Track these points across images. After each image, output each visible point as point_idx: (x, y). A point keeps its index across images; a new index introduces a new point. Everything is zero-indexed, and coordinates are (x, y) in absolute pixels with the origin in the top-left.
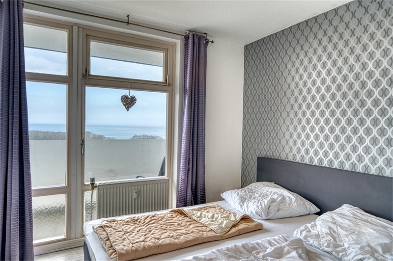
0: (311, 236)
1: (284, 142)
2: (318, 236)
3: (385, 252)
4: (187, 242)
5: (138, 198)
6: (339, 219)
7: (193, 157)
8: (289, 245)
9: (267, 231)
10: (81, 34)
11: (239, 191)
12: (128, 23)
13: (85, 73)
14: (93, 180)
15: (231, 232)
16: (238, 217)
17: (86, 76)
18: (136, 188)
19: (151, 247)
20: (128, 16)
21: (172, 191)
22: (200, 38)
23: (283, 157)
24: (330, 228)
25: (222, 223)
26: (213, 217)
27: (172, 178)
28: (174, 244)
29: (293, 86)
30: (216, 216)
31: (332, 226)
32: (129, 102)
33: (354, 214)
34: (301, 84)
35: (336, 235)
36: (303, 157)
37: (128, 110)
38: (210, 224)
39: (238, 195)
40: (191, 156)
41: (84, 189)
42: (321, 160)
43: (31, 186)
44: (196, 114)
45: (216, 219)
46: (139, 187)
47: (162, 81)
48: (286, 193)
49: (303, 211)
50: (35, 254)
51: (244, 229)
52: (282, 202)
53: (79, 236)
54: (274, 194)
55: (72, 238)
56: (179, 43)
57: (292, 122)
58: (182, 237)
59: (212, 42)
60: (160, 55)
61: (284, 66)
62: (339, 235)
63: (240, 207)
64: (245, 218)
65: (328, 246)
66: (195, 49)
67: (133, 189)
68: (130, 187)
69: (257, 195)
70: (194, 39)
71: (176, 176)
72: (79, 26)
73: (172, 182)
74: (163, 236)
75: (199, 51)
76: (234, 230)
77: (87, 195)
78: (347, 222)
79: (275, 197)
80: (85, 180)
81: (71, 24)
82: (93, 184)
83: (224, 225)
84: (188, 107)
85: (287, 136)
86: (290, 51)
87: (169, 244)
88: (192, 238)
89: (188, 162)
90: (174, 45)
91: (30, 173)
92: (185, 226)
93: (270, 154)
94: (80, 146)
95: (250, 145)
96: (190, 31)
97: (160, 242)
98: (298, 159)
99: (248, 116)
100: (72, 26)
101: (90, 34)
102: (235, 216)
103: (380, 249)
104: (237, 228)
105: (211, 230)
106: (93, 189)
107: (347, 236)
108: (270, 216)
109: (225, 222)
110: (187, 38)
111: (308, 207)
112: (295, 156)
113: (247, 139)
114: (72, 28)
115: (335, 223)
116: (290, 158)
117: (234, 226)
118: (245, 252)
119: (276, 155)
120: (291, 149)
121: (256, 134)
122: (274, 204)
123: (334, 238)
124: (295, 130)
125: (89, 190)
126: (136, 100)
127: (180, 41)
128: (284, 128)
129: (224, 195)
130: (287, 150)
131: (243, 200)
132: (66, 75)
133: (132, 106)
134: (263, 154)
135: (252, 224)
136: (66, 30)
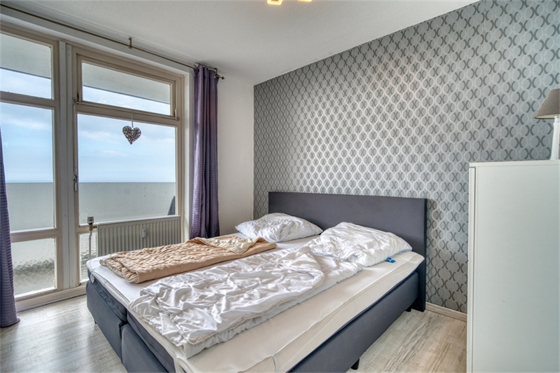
0: (317, 247)
1: (292, 176)
2: (322, 246)
3: (369, 248)
4: (208, 261)
5: (146, 237)
6: (338, 232)
7: (206, 193)
8: (300, 251)
9: (280, 249)
10: (70, 52)
11: (254, 222)
12: (131, 46)
13: (76, 98)
14: (91, 219)
15: (248, 251)
16: (254, 241)
17: (78, 101)
18: (144, 226)
19: (173, 266)
20: (130, 39)
21: (184, 231)
22: (210, 72)
23: (292, 190)
24: (331, 239)
25: (240, 245)
26: (230, 242)
27: (184, 217)
28: (196, 263)
29: (299, 124)
30: (233, 241)
31: (333, 237)
32: (132, 135)
33: (349, 227)
34: (305, 122)
35: (335, 243)
36: (308, 188)
37: (131, 143)
38: (228, 247)
39: (252, 225)
40: (204, 192)
41: (79, 230)
42: (323, 189)
43: (9, 230)
44: (208, 149)
45: (234, 243)
46: (148, 225)
47: (169, 114)
48: (295, 219)
49: (309, 232)
50: (17, 311)
51: (260, 248)
52: (292, 226)
53: (74, 286)
54: (285, 221)
55: (65, 288)
56: (188, 76)
57: (298, 158)
58: (203, 258)
59: (223, 78)
60: (167, 88)
61: (291, 106)
62: (337, 242)
63: (255, 235)
64: (260, 241)
65: (330, 251)
66: (206, 82)
67: (141, 228)
68: (138, 226)
69: (270, 224)
70: (204, 73)
71: (188, 213)
72: (67, 43)
73: (184, 221)
74: (182, 259)
75: (210, 85)
76: (251, 250)
77: (84, 238)
78: (344, 233)
79: (286, 223)
80: (80, 221)
81: (57, 40)
82: (91, 224)
83: (241, 247)
84: (200, 142)
85: (295, 171)
86: (296, 93)
87: (191, 263)
88: (212, 258)
89: (201, 197)
90: (182, 78)
91: (7, 210)
92: (204, 251)
93: (280, 189)
94: (73, 182)
95: (261, 182)
96: (200, 64)
97: (181, 262)
98: (305, 190)
99: (259, 154)
100: (58, 42)
101: (82, 54)
102: (251, 239)
103: (366, 247)
104: (254, 248)
105: (231, 251)
106: (91, 229)
107: (343, 242)
108: (283, 238)
109: (243, 244)
110: (196, 71)
111: (314, 228)
112: (301, 187)
113: (259, 176)
114: (58, 45)
115: (335, 235)
116: (298, 190)
117: (251, 247)
118: (264, 260)
119: (285, 189)
120: (298, 181)
121: (266, 171)
122: (285, 228)
123: (334, 245)
124: (302, 164)
125: (85, 232)
126: (140, 133)
127: (188, 74)
128: (292, 163)
129: (239, 228)
130: (295, 183)
131: (257, 229)
132: (50, 98)
133: (136, 139)
134: (274, 189)
135: (267, 245)
136: (50, 45)
